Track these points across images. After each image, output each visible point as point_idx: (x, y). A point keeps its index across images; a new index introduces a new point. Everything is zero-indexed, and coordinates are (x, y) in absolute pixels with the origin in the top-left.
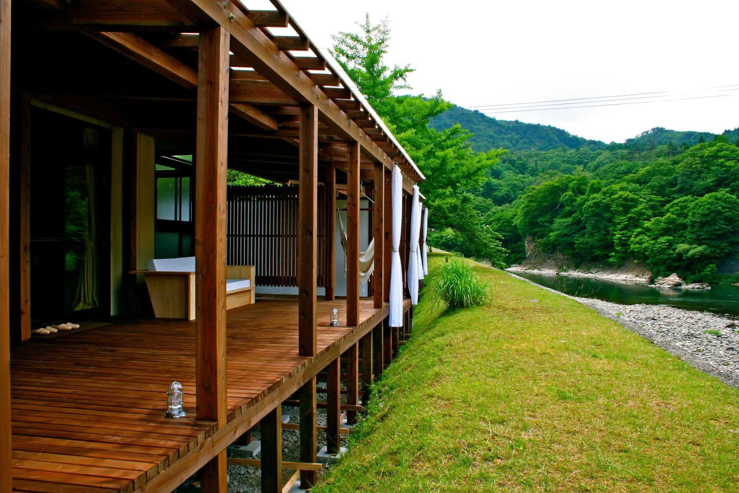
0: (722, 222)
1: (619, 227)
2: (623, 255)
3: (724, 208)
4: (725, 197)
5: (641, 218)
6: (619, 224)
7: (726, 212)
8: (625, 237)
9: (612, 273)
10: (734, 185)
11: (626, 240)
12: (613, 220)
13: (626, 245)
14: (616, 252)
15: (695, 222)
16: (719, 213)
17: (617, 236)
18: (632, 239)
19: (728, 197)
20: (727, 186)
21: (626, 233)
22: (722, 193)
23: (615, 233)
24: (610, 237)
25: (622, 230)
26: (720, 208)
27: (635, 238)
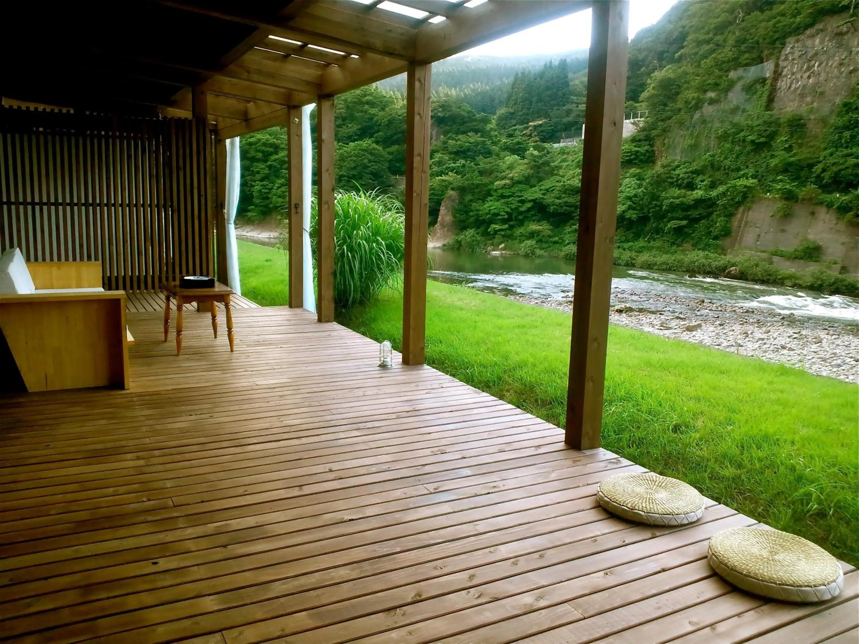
0: (368, 176)
1: (258, 177)
2: (265, 209)
3: (370, 161)
4: (371, 147)
5: (283, 167)
6: (258, 173)
7: (373, 166)
8: (267, 189)
9: (252, 230)
10: (377, 136)
11: (269, 193)
12: (251, 169)
13: (267, 198)
14: (256, 206)
15: (342, 176)
16: (366, 167)
17: (256, 187)
18: (274, 191)
19: (374, 149)
20: (371, 136)
21: (267, 185)
22: (366, 143)
23: (253, 184)
24: (248, 189)
25: (262, 180)
26: (366, 161)
27: (277, 189)
